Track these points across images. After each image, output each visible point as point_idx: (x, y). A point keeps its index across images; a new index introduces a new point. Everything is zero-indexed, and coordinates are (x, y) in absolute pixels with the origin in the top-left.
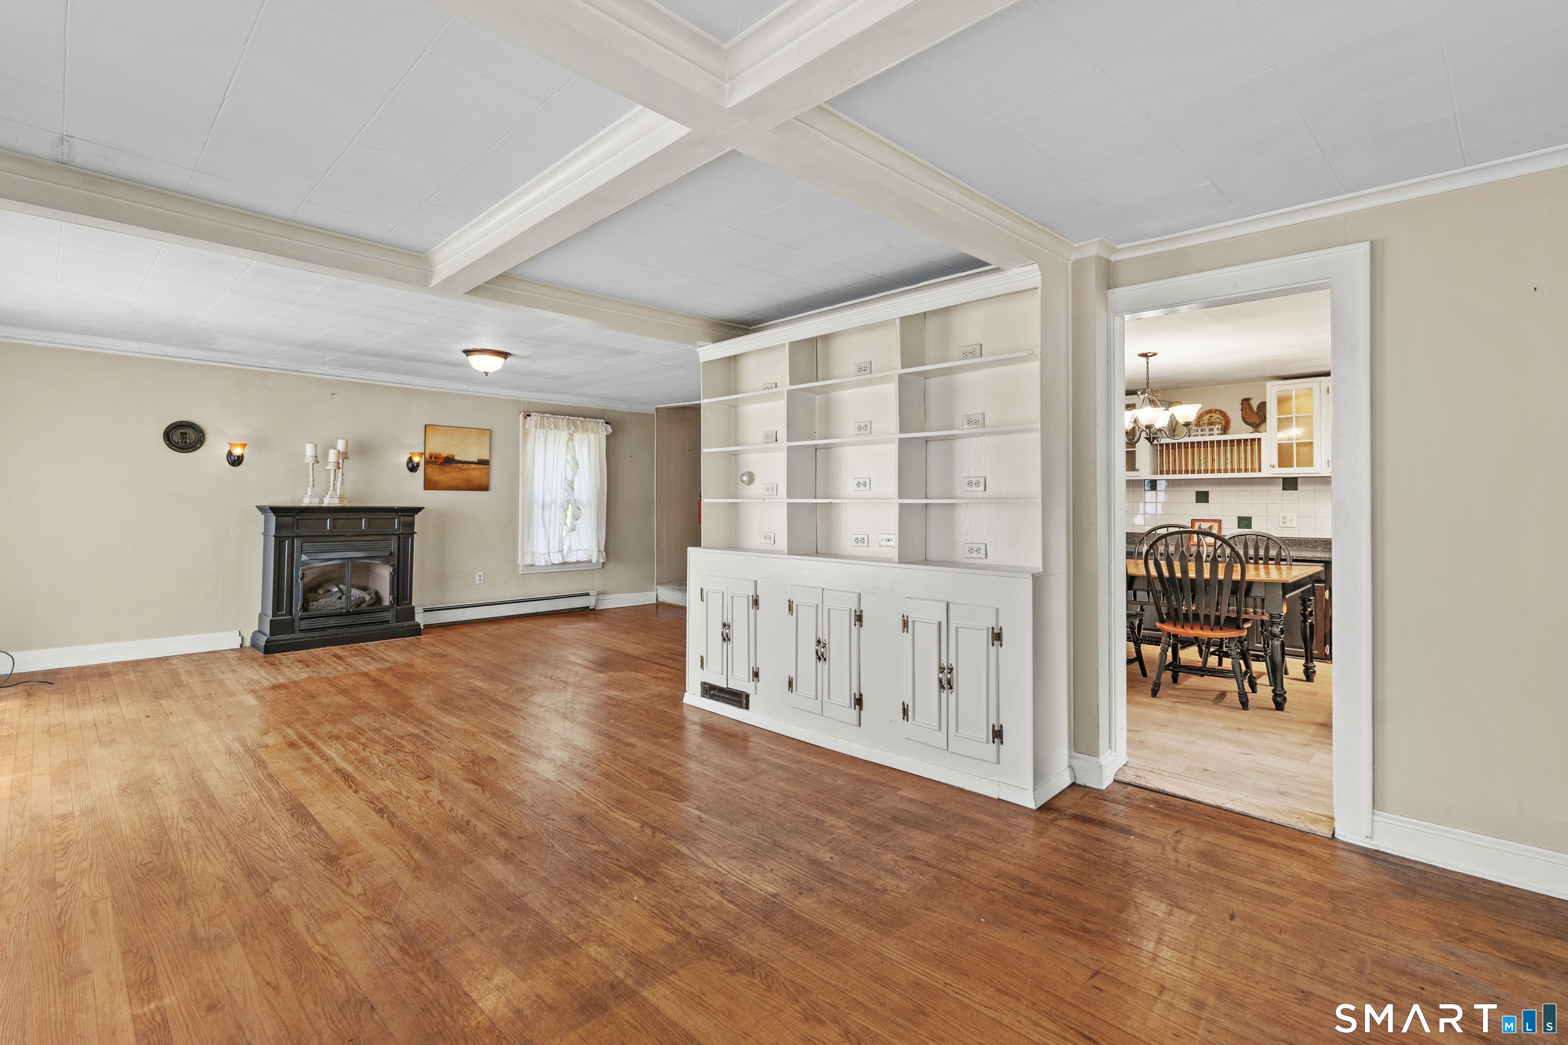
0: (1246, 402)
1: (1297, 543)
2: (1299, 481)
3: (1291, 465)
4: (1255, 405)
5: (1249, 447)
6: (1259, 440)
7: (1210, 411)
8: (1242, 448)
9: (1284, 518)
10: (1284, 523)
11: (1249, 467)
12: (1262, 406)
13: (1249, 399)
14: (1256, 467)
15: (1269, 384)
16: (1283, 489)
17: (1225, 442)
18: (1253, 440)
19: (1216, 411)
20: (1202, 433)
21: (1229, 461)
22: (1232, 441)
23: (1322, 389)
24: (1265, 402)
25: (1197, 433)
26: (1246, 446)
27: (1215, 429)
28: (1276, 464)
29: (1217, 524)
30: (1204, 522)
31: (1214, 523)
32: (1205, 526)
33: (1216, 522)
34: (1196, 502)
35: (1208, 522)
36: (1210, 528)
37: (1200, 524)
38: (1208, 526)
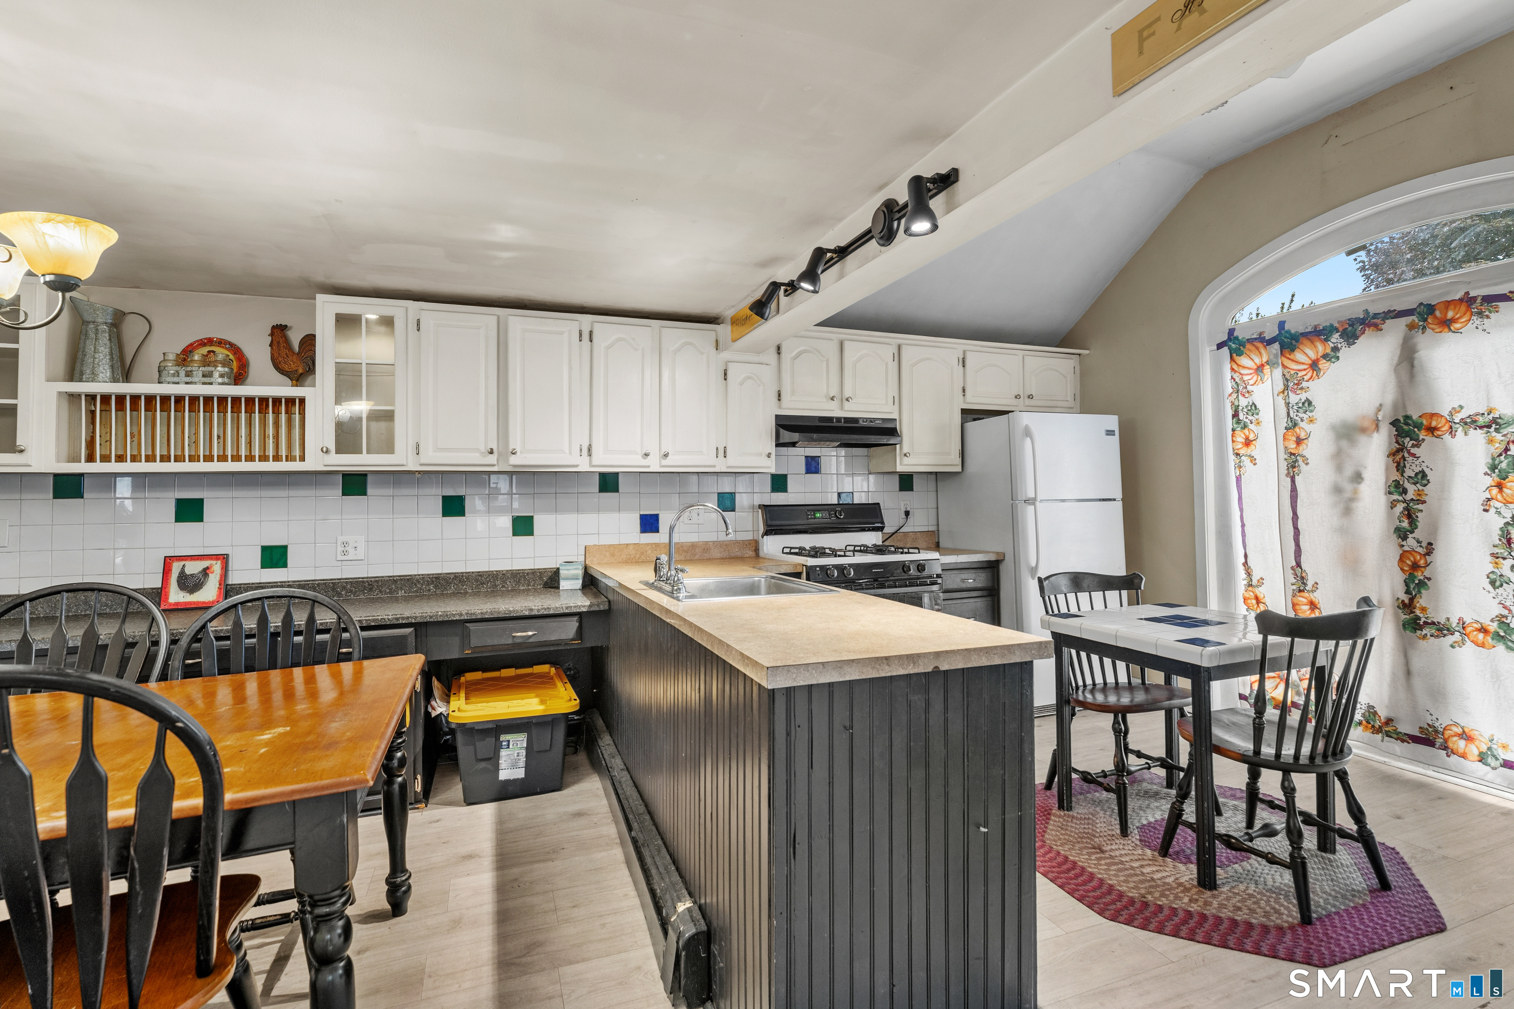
0: (279, 332)
1: (365, 588)
2: (370, 478)
3: (357, 450)
4: (295, 337)
5: (283, 417)
6: (302, 401)
7: (210, 341)
8: (271, 416)
9: (345, 544)
10: (345, 553)
11: (283, 452)
12: (309, 341)
13: (286, 326)
14: (297, 453)
15: (321, 298)
16: (344, 494)
17: (236, 400)
18: (290, 401)
19: (221, 343)
20: (188, 379)
21: (243, 441)
22: (250, 400)
23: (410, 320)
24: (314, 336)
25: (176, 379)
26: (277, 413)
27: (216, 375)
28: (332, 447)
29: (219, 562)
30: (192, 560)
31: (214, 562)
32: (193, 568)
33: (217, 559)
34: (176, 521)
35: (201, 560)
36: (206, 572)
37: (184, 566)
38: (201, 569)
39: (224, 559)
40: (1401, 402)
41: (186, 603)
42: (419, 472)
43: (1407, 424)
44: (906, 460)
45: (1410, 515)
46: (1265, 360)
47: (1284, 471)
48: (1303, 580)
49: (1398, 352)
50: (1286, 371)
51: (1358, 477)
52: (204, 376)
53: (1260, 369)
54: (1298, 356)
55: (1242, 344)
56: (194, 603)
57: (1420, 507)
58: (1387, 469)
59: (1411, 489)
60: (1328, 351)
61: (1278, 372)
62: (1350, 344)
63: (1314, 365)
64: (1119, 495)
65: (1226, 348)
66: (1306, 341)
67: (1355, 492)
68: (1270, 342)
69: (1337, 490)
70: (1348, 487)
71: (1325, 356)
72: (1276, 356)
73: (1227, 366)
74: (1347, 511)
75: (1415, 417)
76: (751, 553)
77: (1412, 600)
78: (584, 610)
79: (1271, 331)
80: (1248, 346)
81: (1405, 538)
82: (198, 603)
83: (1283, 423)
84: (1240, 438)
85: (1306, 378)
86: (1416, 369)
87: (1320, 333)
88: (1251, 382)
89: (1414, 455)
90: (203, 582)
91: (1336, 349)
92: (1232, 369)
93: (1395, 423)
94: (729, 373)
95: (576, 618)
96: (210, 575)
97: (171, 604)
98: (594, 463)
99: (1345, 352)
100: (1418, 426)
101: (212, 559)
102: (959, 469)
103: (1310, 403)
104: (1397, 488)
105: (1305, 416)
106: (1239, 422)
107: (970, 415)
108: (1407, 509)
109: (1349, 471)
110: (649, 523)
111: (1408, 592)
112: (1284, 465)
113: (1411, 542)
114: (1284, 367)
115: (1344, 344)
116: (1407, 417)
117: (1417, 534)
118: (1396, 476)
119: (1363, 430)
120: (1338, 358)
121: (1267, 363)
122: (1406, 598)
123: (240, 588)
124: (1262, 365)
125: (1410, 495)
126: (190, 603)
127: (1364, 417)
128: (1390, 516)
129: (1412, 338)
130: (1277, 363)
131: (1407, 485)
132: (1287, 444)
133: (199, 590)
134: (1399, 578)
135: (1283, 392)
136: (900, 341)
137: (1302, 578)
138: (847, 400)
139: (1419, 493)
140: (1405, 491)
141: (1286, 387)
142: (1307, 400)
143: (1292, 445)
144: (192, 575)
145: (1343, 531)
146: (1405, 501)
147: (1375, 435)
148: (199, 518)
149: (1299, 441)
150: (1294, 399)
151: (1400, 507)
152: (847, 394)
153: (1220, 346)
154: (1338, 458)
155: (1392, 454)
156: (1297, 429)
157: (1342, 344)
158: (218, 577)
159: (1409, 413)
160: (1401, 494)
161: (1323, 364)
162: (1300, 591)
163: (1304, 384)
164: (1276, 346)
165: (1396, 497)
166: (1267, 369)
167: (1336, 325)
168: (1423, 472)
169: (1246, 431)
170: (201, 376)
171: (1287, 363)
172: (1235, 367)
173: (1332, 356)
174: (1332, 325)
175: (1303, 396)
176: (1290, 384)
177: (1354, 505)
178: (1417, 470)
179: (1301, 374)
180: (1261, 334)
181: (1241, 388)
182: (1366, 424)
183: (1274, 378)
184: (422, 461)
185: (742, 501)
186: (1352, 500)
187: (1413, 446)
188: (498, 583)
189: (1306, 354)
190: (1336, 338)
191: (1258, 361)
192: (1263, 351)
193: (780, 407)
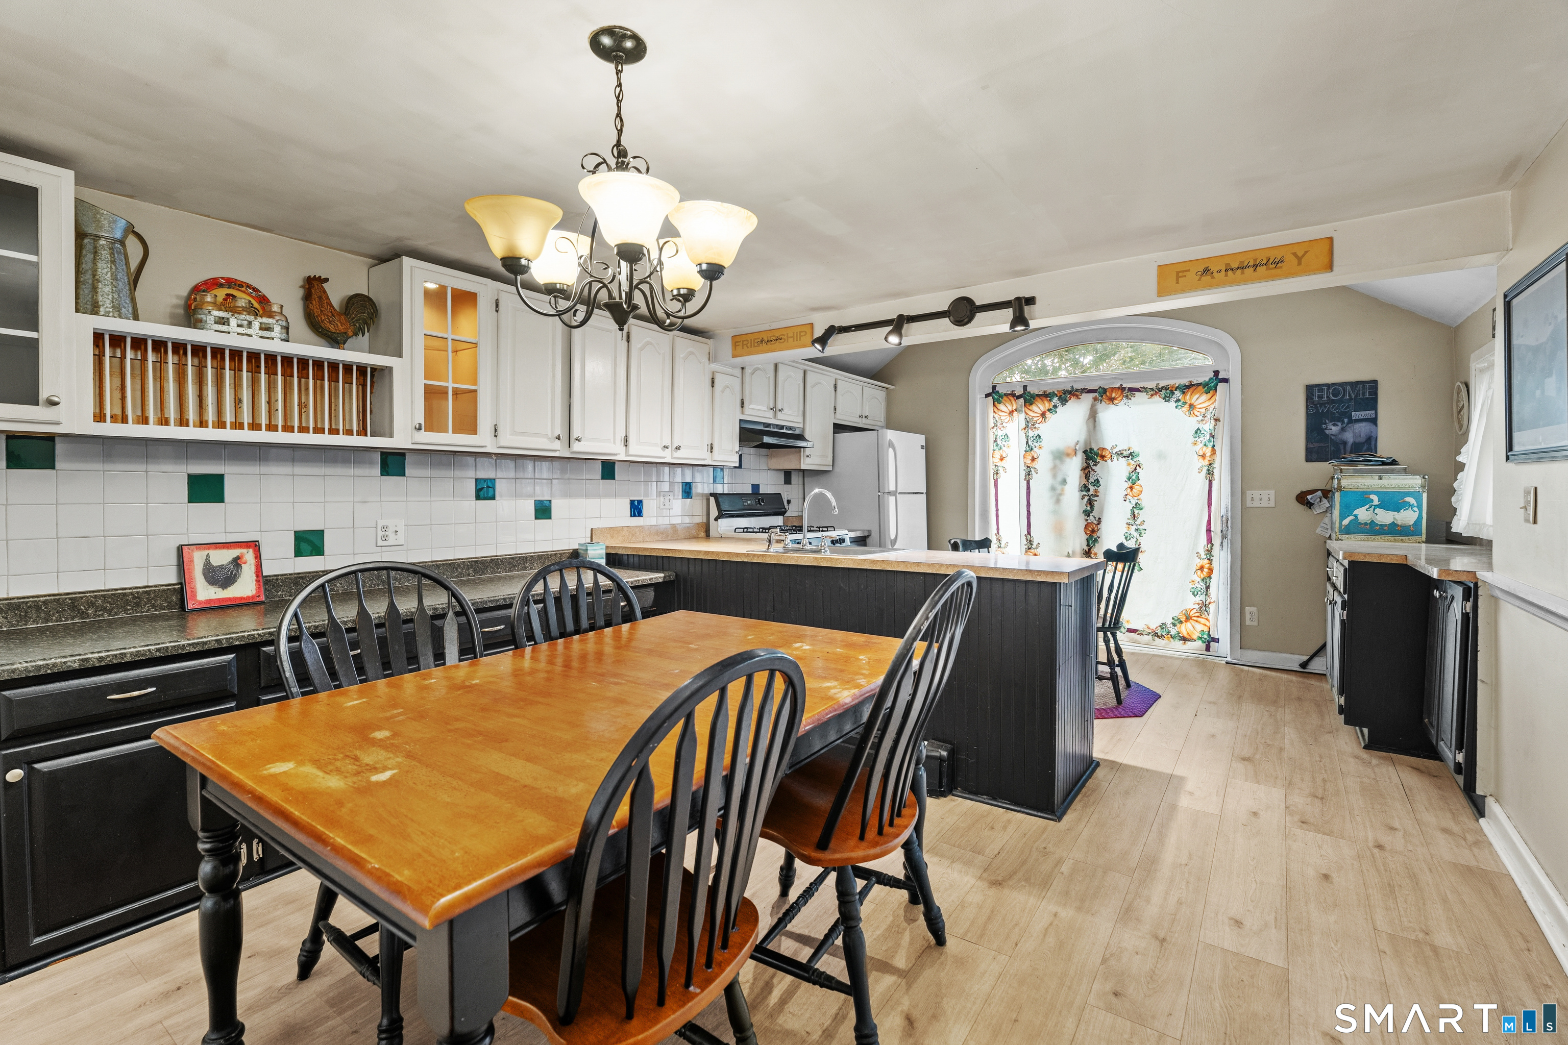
0: (315, 284)
2: (409, 458)
3: (443, 429)
9: (385, 528)
10: (385, 538)
12: (361, 302)
13: (327, 279)
15: (408, 261)
16: (382, 474)
19: (242, 286)
28: (423, 424)
29: (251, 550)
30: (216, 548)
31: (244, 551)
32: (221, 558)
33: (248, 547)
34: (190, 501)
35: (228, 548)
36: (237, 562)
37: (208, 556)
38: (230, 559)
39: (255, 546)
40: (1088, 442)
41: (219, 600)
42: (495, 454)
43: (1091, 453)
44: (808, 460)
45: (1091, 503)
46: (1014, 408)
47: (1023, 477)
48: (1030, 542)
49: (1088, 412)
50: (1027, 416)
51: (1064, 482)
52: (261, 329)
53: (1011, 413)
54: (1034, 408)
55: (1001, 396)
56: (230, 599)
57: (1096, 498)
58: (1080, 477)
59: (1092, 488)
60: (1051, 407)
61: (1022, 416)
62: (1063, 405)
63: (1043, 415)
64: (924, 491)
65: (991, 398)
66: (1038, 399)
67: (1063, 490)
68: (1019, 397)
69: (1053, 489)
70: (1059, 487)
71: (1049, 410)
72: (1021, 406)
73: (991, 408)
74: (1058, 501)
75: (1095, 450)
76: (703, 534)
77: (1090, 549)
78: (661, 580)
79: (1019, 391)
80: (1005, 398)
81: (1088, 516)
82: (235, 599)
83: (1024, 447)
84: (997, 455)
85: (1038, 422)
86: (1097, 423)
87: (1046, 396)
88: (1006, 421)
89: (1093, 470)
90: (236, 574)
91: (1055, 407)
92: (994, 412)
93: (1085, 452)
94: (716, 381)
95: (652, 589)
96: (243, 565)
97: (200, 602)
98: (631, 453)
99: (1060, 409)
100: (1097, 454)
101: (241, 547)
102: (830, 468)
103: (1040, 437)
104: (1085, 488)
105: (1037, 445)
106: (997, 445)
107: (839, 428)
108: (1089, 499)
109: (1060, 478)
110: (636, 509)
111: (1088, 545)
112: (1023, 473)
113: (1091, 517)
114: (1026, 414)
115: (1060, 404)
116: (1091, 449)
117: (1094, 513)
118: (1084, 481)
119: (1068, 455)
120: (1056, 412)
121: (1016, 410)
122: (1086, 548)
123: (277, 580)
124: (1013, 411)
125: (1091, 492)
126: (224, 600)
127: (1069, 447)
128: (1081, 504)
129: (1095, 405)
130: (1021, 411)
131: (1090, 487)
132: (1025, 460)
133: (233, 583)
134: (1084, 537)
135: (1025, 429)
136: (806, 368)
137: (1030, 541)
138: (780, 411)
139: (1096, 491)
140: (1089, 490)
141: (1027, 426)
142: (1038, 435)
143: (1028, 461)
144: (221, 567)
145: (1055, 512)
146: (1088, 496)
147: (1074, 458)
148: (219, 497)
149: (1033, 459)
150: (1031, 434)
151: (1086, 498)
152: (779, 407)
153: (987, 396)
154: (1055, 470)
155: (1083, 469)
156: (1032, 452)
157: (1059, 404)
158: (253, 568)
159: (1093, 447)
160: (1086, 492)
161: (1048, 414)
162: (1029, 549)
163: (1037, 425)
164: (1022, 400)
165: (1085, 493)
166: (1015, 414)
167: (1056, 392)
168: (1097, 479)
169: (1001, 451)
170: (258, 328)
171: (1028, 411)
172: (996, 410)
173: (1054, 409)
174: (1054, 392)
175: (1036, 433)
176: (1029, 425)
177: (1062, 498)
178: (1095, 478)
179: (1035, 419)
180: (1013, 391)
181: (998, 424)
182: (1070, 451)
183: (1019, 419)
184: (502, 444)
185: (698, 489)
186: (1061, 494)
187: (1094, 465)
188: (527, 565)
189: (1039, 407)
190: (1055, 400)
191: (1010, 408)
192: (1013, 402)
193: (742, 413)
